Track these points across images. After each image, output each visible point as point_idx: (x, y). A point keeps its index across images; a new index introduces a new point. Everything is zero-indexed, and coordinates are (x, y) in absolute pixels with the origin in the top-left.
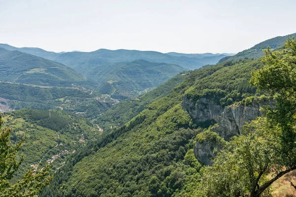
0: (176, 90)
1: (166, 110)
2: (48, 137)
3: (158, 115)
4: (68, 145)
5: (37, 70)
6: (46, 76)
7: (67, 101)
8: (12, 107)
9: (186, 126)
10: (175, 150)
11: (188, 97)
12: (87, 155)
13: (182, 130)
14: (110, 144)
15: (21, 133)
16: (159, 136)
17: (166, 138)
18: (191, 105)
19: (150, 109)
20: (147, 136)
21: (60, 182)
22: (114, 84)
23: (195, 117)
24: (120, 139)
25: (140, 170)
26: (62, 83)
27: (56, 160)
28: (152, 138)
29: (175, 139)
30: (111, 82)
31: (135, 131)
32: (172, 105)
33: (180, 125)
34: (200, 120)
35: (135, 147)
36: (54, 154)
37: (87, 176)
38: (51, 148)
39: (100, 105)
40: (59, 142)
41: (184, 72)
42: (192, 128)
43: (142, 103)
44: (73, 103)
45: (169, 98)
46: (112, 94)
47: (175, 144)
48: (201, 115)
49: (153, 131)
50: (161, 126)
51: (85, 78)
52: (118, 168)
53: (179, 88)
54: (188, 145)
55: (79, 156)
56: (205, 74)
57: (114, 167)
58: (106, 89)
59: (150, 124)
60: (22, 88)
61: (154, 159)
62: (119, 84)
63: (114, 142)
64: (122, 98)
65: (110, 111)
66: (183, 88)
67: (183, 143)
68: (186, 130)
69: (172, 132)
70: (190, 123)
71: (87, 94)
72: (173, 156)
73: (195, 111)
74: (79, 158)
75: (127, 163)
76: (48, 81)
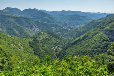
0: (97, 27)
1: (96, 34)
2: (54, 40)
3: (93, 36)
4: (60, 43)
5: (45, 17)
6: (48, 19)
7: (55, 28)
8: (40, 29)
9: (107, 40)
10: (103, 49)
11: (107, 30)
12: (69, 47)
13: (106, 42)
14: (77, 44)
15: (48, 38)
16: (96, 43)
17: (99, 44)
18: (109, 33)
19: (88, 33)
20: (91, 43)
21: (64, 55)
22: (68, 23)
23: (110, 37)
24: (80, 43)
25: (91, 54)
26: (53, 22)
27: (57, 47)
28: (93, 44)
29: (103, 45)
30: (67, 22)
31: (85, 41)
32: (98, 33)
33: (104, 40)
34: (112, 39)
35: (87, 46)
36: (56, 45)
37: (72, 54)
38: (55, 43)
39: (65, 30)
40: (57, 42)
41: (94, 20)
42: (109, 42)
43: (79, 31)
44: (56, 29)
45: (95, 30)
46: (68, 27)
47: (103, 46)
48: (113, 37)
49: (93, 41)
50: (96, 40)
51: (59, 21)
52: (83, 52)
53: (99, 26)
54: (108, 47)
55: (67, 47)
56: (110, 21)
57: (82, 52)
58: (65, 25)
59: (90, 38)
60: (42, 23)
61: (96, 51)
62: (69, 23)
63: (78, 44)
64: (71, 28)
65: (68, 32)
66: (100, 26)
67: (106, 46)
68: (107, 42)
69: (101, 42)
70: (108, 40)
71: (61, 26)
72: (103, 50)
73: (110, 36)
74: (67, 48)
75: (86, 51)
76: (48, 21)
